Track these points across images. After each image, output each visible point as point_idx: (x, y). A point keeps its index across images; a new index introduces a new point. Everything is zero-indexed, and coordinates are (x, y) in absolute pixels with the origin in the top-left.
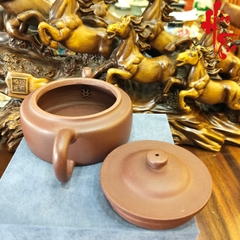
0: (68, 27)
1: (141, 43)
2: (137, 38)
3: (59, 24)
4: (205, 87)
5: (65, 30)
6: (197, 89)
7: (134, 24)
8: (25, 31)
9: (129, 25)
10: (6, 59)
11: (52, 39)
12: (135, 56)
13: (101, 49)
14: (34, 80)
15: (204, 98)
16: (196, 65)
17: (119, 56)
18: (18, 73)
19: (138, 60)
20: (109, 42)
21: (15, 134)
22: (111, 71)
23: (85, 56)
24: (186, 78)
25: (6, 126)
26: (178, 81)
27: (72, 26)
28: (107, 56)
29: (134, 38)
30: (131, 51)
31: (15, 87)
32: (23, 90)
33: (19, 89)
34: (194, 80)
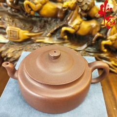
1: (82, 13)
2: (80, 10)
3: (36, 1)
5: (39, 5)
7: (78, 2)
9: (76, 3)
11: (32, 10)
12: (78, 21)
13: (59, 15)
14: (21, 31)
16: (112, 27)
17: (69, 20)
19: (79, 23)
21: (11, 60)
22: (64, 29)
23: (50, 19)
25: (7, 56)
26: (101, 35)
27: (43, 3)
28: (62, 19)
29: (78, 10)
31: (12, 35)
32: (16, 37)
33: (13, 36)
34: (111, 35)
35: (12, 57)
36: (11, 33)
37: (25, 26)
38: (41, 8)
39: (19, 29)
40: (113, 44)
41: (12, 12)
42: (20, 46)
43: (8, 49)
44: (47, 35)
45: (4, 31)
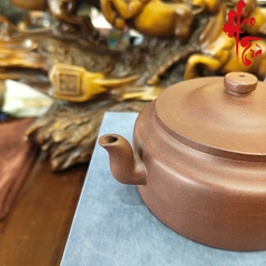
5: (135, 4)
8: (74, 12)
11: (118, 15)
13: (178, 31)
14: (88, 75)
17: (204, 40)
18: (67, 67)
20: (189, 22)
21: (63, 148)
22: (194, 60)
25: (51, 138)
28: (185, 40)
31: (64, 86)
32: (74, 89)
33: (68, 89)
35: (64, 140)
36: (61, 81)
37: (96, 63)
38: (139, 12)
39: (82, 70)
41: (63, 32)
42: (83, 114)
43: (52, 122)
44: (150, 82)
45: (44, 79)
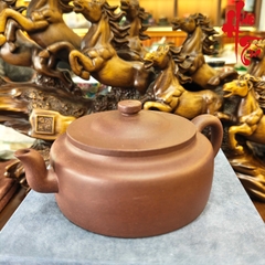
0: (102, 56)
1: (181, 75)
2: (177, 69)
3: (92, 53)
4: (258, 122)
5: (98, 60)
6: (250, 124)
9: (168, 55)
10: (32, 96)
11: (84, 69)
12: (175, 88)
13: (136, 83)
14: (61, 118)
15: (259, 135)
16: (246, 97)
17: (157, 89)
18: (45, 111)
19: (178, 92)
20: (145, 75)
22: (148, 105)
24: (236, 113)
26: (226, 116)
27: (105, 56)
29: (173, 69)
30: (170, 83)
31: (40, 127)
32: (50, 131)
34: (246, 113)
37: (70, 108)
39: (56, 113)
40: (255, 132)
41: (44, 83)
